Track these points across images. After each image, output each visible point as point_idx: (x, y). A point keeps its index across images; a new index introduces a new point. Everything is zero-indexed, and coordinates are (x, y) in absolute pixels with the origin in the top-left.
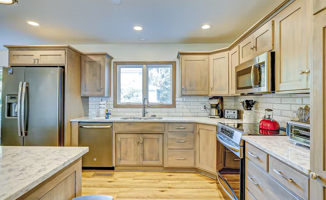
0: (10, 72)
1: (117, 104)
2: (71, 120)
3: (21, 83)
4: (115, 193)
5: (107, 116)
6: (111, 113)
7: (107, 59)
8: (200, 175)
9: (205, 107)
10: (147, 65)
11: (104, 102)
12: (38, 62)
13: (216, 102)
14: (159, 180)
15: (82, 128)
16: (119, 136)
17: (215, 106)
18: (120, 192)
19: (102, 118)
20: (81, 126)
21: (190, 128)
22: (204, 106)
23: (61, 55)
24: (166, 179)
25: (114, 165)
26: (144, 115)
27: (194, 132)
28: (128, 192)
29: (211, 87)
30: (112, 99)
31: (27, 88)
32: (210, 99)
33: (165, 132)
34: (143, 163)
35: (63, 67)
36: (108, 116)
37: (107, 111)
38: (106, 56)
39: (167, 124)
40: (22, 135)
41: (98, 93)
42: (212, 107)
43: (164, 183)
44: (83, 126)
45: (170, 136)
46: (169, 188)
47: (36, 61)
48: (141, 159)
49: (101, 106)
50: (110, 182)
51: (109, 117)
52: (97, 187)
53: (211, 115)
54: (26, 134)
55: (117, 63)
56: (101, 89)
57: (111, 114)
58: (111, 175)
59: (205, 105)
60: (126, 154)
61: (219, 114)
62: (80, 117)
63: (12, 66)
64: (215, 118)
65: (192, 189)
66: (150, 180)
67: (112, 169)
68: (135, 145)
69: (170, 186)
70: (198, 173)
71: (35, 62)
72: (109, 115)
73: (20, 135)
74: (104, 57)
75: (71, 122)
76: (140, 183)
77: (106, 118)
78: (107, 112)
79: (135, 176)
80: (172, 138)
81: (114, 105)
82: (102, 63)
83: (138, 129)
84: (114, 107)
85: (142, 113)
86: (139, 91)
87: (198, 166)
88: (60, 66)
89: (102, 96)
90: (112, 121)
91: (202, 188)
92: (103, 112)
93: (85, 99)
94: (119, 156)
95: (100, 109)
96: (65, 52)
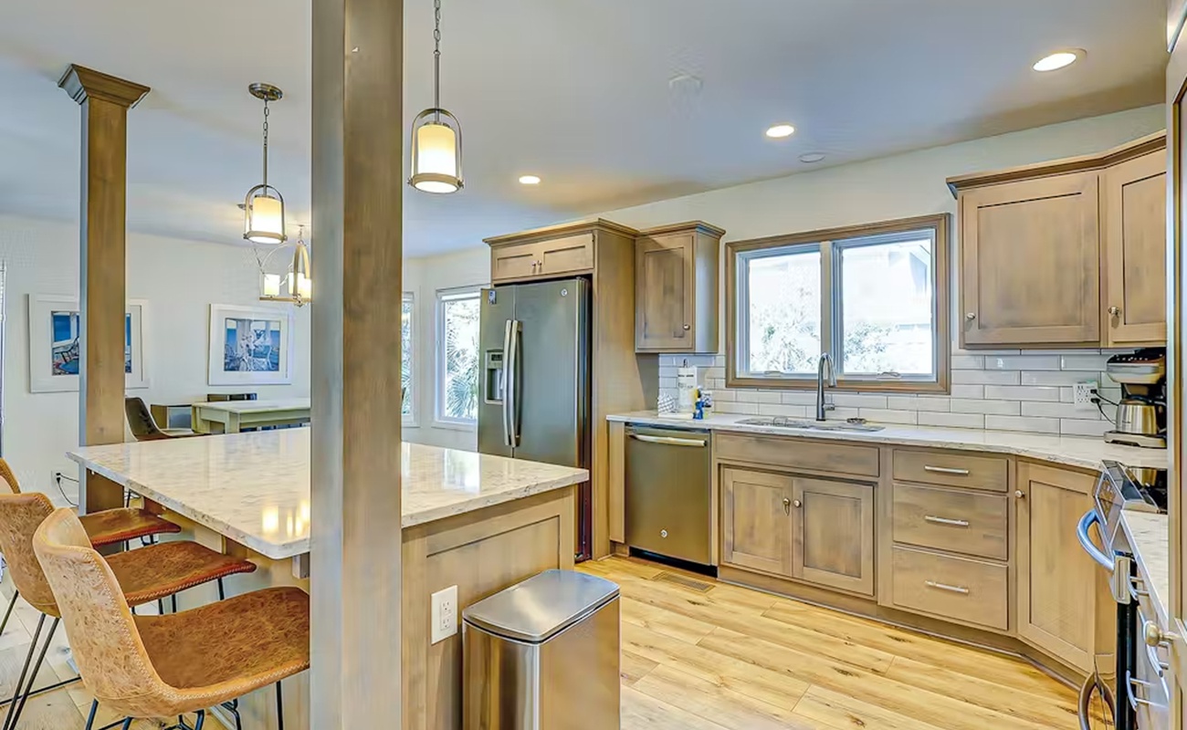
0: (492, 298)
1: (738, 376)
2: (609, 417)
3: (509, 322)
4: (698, 633)
5: (698, 412)
6: (709, 404)
7: (702, 241)
8: (1038, 672)
9: (1095, 396)
10: (836, 241)
11: (693, 370)
12: (540, 270)
13: (1144, 374)
14: (850, 641)
15: (635, 441)
16: (731, 476)
17: (1144, 392)
18: (712, 634)
19: (685, 418)
20: (632, 434)
21: (987, 474)
22: (1094, 391)
23: (583, 247)
24: (879, 645)
25: (715, 563)
26: (823, 415)
27: (1008, 495)
28: (734, 640)
29: (1114, 309)
30: (720, 359)
31: (520, 334)
32: (1113, 360)
33: (879, 480)
34: (803, 575)
35: (589, 277)
36: (701, 413)
37: (699, 396)
38: (697, 229)
39: (889, 450)
40: (510, 443)
41: (678, 343)
42: (1130, 394)
43: (861, 653)
44: (640, 437)
45: (901, 496)
46: (875, 671)
47: (538, 267)
48: (798, 561)
49: (682, 380)
50: (694, 603)
51: (704, 416)
52: (658, 606)
53: (1121, 430)
54: (518, 445)
55: (734, 247)
56: (685, 332)
57: (709, 406)
58: (704, 588)
59: (1096, 388)
60: (750, 533)
61: (1161, 428)
62: (633, 409)
63: (496, 285)
64: (1136, 445)
65: (967, 701)
66: (815, 630)
67: (710, 571)
68: (777, 511)
69: (881, 666)
70: (1031, 664)
71: (534, 270)
72: (703, 409)
73: (507, 443)
74: (694, 234)
75: (608, 421)
76: (780, 629)
77: (694, 417)
78: (699, 400)
79: (772, 608)
80: (906, 506)
81: (727, 378)
82: (687, 255)
83: (785, 457)
84: (727, 385)
85: (815, 407)
86: (889, 330)
87: (1025, 632)
88: (582, 276)
89: (690, 352)
90: (707, 428)
91: (1012, 712)
92: (688, 399)
93: (648, 360)
94: (728, 537)
95: (681, 390)
96: (594, 236)
